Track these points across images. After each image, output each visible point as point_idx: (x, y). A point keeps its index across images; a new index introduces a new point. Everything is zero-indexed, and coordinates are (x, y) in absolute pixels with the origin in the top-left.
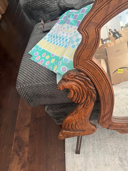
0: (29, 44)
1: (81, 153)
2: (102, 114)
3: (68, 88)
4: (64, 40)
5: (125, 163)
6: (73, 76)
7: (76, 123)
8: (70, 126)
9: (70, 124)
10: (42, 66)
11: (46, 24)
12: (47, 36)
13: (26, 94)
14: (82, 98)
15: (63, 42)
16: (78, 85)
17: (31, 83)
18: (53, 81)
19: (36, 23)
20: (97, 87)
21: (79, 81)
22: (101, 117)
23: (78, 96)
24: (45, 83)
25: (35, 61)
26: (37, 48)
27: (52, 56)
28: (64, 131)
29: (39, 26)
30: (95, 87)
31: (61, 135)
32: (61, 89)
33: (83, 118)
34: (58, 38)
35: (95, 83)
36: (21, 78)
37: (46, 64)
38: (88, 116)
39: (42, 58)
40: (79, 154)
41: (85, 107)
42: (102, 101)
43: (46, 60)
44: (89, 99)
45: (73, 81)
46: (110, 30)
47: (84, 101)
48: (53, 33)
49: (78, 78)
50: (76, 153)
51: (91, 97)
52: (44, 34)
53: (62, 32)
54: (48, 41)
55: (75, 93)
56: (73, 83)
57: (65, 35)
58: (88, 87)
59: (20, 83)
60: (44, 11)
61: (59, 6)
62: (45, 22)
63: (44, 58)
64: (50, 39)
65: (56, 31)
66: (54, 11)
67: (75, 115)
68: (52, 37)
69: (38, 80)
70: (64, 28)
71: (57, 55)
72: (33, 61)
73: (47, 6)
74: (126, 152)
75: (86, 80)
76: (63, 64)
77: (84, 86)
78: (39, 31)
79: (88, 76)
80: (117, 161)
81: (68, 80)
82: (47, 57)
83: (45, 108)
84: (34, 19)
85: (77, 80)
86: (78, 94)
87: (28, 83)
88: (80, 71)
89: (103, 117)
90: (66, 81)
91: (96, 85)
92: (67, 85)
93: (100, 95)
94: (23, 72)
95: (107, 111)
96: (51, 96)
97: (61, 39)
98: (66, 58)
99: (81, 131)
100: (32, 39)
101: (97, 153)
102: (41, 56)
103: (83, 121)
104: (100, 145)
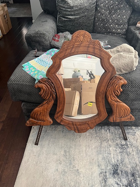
0: (23, 61)
1: (39, 145)
2: (57, 110)
3: (40, 87)
4: (46, 63)
5: (67, 154)
6: (45, 81)
7: (40, 113)
8: (36, 115)
9: (36, 114)
10: (28, 74)
11: (38, 52)
12: (37, 59)
13: (13, 88)
14: (47, 96)
15: (45, 64)
16: (46, 87)
17: (19, 82)
18: (33, 83)
19: (32, 50)
20: (57, 91)
21: (47, 85)
22: (57, 112)
23: (45, 94)
24: (27, 84)
25: (25, 70)
26: (28, 64)
27: (36, 70)
28: (31, 119)
29: (34, 52)
30: (55, 90)
31: (28, 122)
32: (36, 87)
33: (46, 111)
34: (43, 62)
35: (56, 88)
36: (12, 77)
37: (31, 73)
38: (49, 110)
39: (30, 69)
40: (37, 145)
41: (48, 102)
42: (58, 101)
43: (32, 71)
44: (51, 98)
45: (44, 84)
46: (87, 71)
47: (48, 98)
48: (40, 58)
49: (47, 82)
50: (35, 145)
51: (53, 97)
52: (35, 57)
53: (46, 59)
54: (36, 62)
55: (44, 91)
56: (44, 85)
57: (47, 61)
58: (52, 89)
59: (11, 80)
60: (40, 44)
61: (50, 44)
62: (38, 51)
63: (31, 70)
64: (38, 61)
65: (43, 57)
66: (46, 46)
67: (40, 107)
68: (40, 60)
69: (23, 81)
70: (48, 57)
71: (39, 70)
72: (23, 70)
73: (43, 42)
74: (70, 147)
75: (51, 85)
76: (41, 74)
77: (50, 88)
78: (32, 55)
79: (52, 83)
80: (63, 153)
81: (42, 83)
82: (33, 70)
83: (22, 104)
84: (31, 47)
85: (46, 84)
86: (45, 92)
87: (17, 82)
88: (49, 79)
89: (58, 113)
90: (40, 83)
91: (56, 90)
92: (40, 85)
93: (58, 96)
94: (15, 75)
95: (60, 108)
96: (29, 94)
97: (44, 62)
98: (44, 71)
99: (43, 121)
100: (26, 59)
101: (50, 146)
102: (29, 69)
103: (45, 113)
104: (54, 141)
